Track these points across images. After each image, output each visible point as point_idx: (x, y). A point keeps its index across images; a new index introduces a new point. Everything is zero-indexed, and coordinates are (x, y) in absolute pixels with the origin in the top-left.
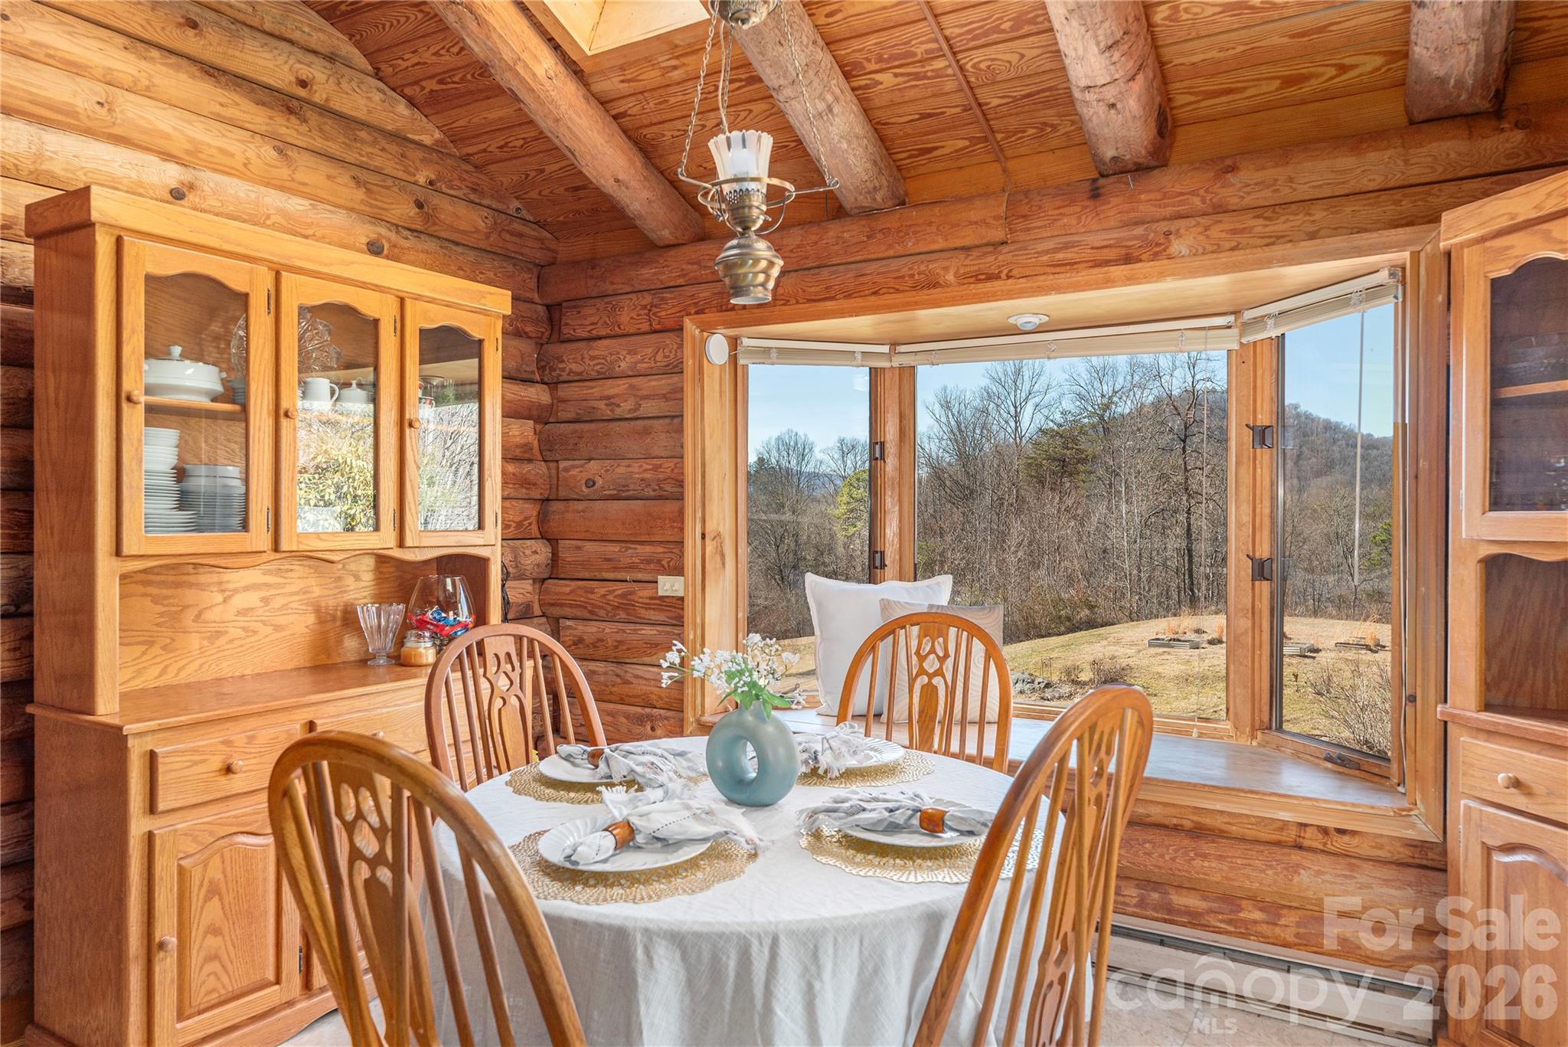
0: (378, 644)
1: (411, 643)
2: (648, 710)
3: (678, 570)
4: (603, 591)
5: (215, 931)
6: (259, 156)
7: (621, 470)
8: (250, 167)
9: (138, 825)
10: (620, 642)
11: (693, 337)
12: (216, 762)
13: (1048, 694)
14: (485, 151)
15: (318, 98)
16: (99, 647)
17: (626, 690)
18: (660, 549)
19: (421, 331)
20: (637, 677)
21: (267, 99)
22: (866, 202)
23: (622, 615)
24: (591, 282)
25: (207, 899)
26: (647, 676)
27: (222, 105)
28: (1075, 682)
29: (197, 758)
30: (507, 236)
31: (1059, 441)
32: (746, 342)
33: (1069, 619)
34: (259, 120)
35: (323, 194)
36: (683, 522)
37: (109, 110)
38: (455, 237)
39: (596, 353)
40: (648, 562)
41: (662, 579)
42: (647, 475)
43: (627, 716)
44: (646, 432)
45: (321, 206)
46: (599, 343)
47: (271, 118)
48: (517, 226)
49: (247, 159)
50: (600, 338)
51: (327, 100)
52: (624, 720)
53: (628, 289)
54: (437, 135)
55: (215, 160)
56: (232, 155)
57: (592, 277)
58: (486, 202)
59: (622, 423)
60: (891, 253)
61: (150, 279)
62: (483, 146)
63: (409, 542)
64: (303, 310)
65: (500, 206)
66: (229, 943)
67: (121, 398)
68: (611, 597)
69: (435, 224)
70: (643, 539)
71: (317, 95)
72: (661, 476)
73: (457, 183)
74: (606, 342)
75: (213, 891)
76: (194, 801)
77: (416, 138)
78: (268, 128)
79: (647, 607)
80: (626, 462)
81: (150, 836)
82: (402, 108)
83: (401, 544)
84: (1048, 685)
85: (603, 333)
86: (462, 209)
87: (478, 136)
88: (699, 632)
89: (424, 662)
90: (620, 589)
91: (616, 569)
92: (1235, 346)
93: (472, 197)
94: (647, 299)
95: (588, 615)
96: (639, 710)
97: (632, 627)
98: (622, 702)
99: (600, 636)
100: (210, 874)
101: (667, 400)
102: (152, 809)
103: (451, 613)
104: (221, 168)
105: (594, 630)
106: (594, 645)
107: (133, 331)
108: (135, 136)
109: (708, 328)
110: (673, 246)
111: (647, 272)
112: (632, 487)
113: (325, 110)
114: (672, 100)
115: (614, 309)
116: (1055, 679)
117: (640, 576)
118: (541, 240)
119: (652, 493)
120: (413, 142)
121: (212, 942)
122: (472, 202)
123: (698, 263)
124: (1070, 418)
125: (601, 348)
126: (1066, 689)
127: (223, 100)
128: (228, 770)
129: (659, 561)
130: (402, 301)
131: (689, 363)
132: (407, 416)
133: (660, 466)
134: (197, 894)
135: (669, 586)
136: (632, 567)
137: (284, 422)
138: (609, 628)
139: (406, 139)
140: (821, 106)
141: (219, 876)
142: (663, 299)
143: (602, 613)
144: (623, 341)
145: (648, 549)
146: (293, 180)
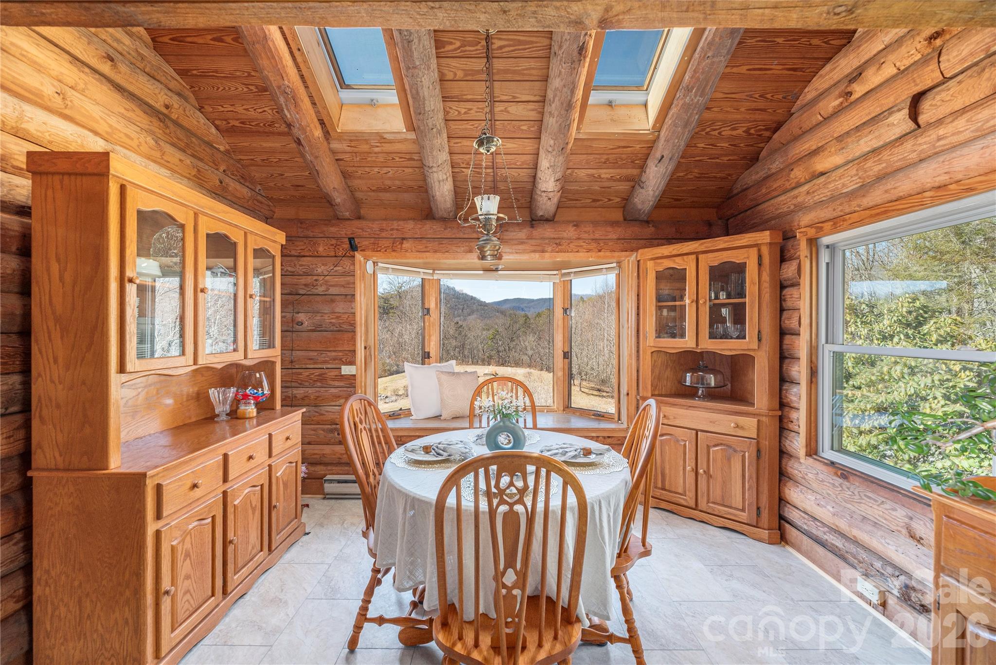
0: (221, 409)
1: (242, 407)
2: (334, 426)
3: (352, 363)
4: (307, 374)
5: (187, 577)
6: (146, 142)
7: (318, 318)
8: (141, 147)
9: (151, 527)
10: (318, 397)
11: (360, 261)
12: (189, 484)
13: (387, 400)
14: (252, 160)
15: (174, 116)
16: (111, 428)
17: (322, 417)
18: (341, 354)
19: (254, 249)
20: (327, 412)
21: (149, 112)
22: (445, 215)
23: (319, 384)
24: (300, 230)
25: (185, 560)
26: (333, 411)
27: (125, 109)
28: (397, 395)
29: (180, 483)
30: (255, 202)
31: (382, 301)
32: (380, 264)
33: (389, 370)
34: (144, 121)
35: (176, 168)
36: (355, 341)
37: (63, 98)
38: (234, 199)
39: (303, 263)
40: (334, 360)
41: (343, 367)
42: (333, 321)
43: (324, 430)
44: (333, 301)
45: (176, 175)
46: (305, 259)
47: (151, 122)
48: (259, 198)
49: (140, 142)
50: (304, 256)
51: (178, 118)
52: (322, 432)
53: (322, 236)
54: (228, 147)
55: (121, 140)
56: (132, 139)
57: (301, 228)
58: (247, 184)
59: (318, 297)
60: (454, 236)
61: (139, 212)
62: (252, 157)
63: (249, 356)
64: (208, 236)
65: (253, 187)
66: (193, 582)
67: (123, 280)
68: (312, 376)
69: (226, 192)
70: (331, 349)
71: (173, 114)
72: (341, 321)
73: (235, 173)
74: (309, 259)
75: (187, 555)
76: (179, 507)
77: (217, 146)
78: (150, 128)
79: (333, 380)
80: (320, 315)
81: (158, 533)
82: (213, 130)
83: (245, 358)
84: (386, 397)
85: (307, 254)
86: (238, 186)
87: (252, 152)
88: (363, 389)
89: (251, 416)
90: (317, 372)
91: (315, 363)
92: (558, 281)
93: (241, 181)
94: (334, 242)
95: (298, 385)
96: (329, 426)
97: (324, 389)
98: (318, 424)
99: (306, 394)
100: (185, 547)
101: (344, 287)
102: (159, 516)
103: (260, 390)
104: (124, 145)
105: (302, 392)
106: (303, 399)
107: (132, 241)
108: (78, 117)
109: (367, 259)
110: (349, 219)
111: (333, 229)
112: (324, 326)
113: (176, 123)
114: (369, 159)
115: (314, 244)
116: (389, 394)
117: (329, 366)
118: (269, 206)
119: (335, 329)
120: (216, 148)
121: (187, 583)
122: (241, 183)
123: (362, 229)
124: (387, 291)
125: (305, 261)
126: (394, 398)
127: (127, 107)
128: (195, 486)
129: (341, 359)
130: (245, 233)
131: (358, 273)
132: (249, 293)
133: (340, 317)
134: (180, 557)
135: (346, 370)
136: (325, 362)
137: (200, 295)
138: (310, 391)
139: (212, 146)
140: (445, 177)
141: (190, 546)
142: (342, 242)
143: (307, 384)
144: (319, 259)
145: (334, 354)
146: (162, 159)
